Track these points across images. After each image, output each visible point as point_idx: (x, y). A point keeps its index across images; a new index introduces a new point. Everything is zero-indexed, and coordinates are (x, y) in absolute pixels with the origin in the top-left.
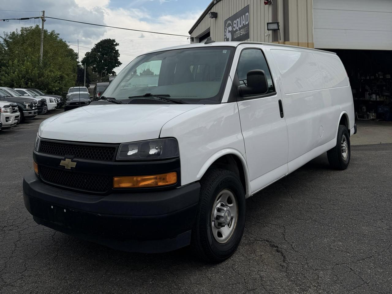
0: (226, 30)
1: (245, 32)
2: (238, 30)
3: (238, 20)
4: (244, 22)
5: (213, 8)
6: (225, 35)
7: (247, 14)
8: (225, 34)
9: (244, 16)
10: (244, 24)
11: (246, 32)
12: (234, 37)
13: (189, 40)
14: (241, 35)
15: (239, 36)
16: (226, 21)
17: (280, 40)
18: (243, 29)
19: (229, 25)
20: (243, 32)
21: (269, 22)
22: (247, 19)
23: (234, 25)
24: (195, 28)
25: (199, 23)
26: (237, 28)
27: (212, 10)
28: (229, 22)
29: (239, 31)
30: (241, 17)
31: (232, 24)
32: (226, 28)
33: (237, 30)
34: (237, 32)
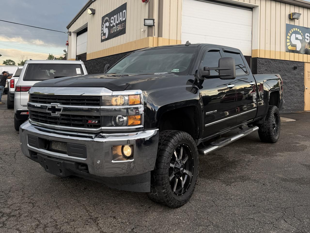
0: (103, 26)
1: (122, 27)
2: (115, 25)
3: (115, 16)
5: (91, 5)
6: (102, 30)
8: (102, 29)
11: (123, 28)
12: (111, 32)
14: (118, 30)
17: (155, 35)
18: (120, 25)
19: (107, 21)
21: (146, 18)
24: (73, 23)
25: (77, 19)
28: (107, 18)
32: (103, 23)
33: (114, 26)
34: (114, 28)
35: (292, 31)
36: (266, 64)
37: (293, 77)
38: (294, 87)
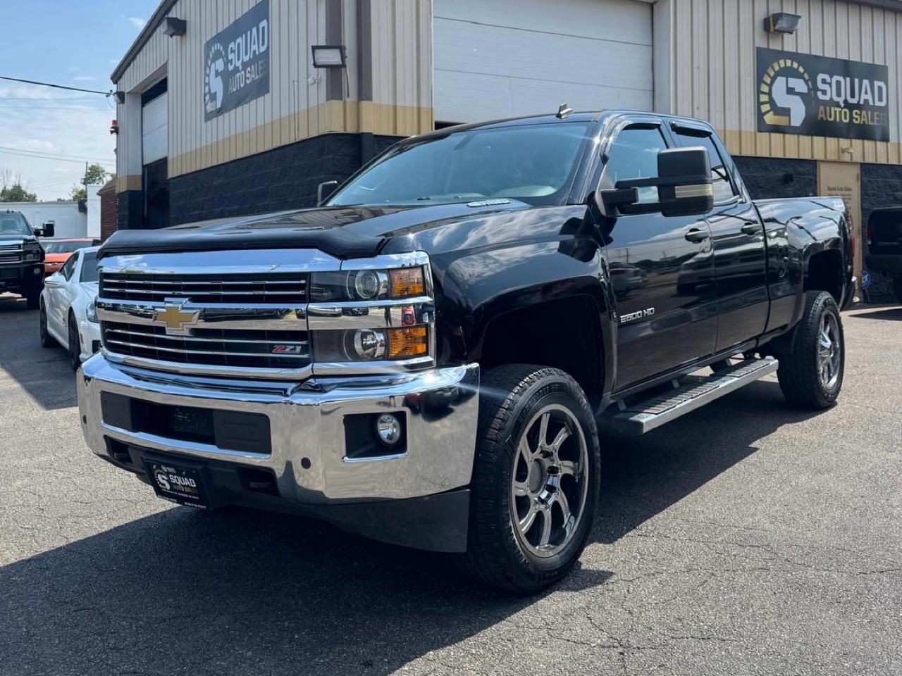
0: (208, 69)
1: (258, 74)
2: (240, 68)
3: (239, 40)
4: (254, 47)
5: (174, 8)
6: (206, 84)
7: (264, 23)
8: (207, 82)
9: (254, 30)
10: (254, 52)
11: (261, 75)
12: (230, 89)
13: (113, 99)
14: (248, 82)
15: (242, 85)
16: (209, 45)
17: (348, 96)
18: (253, 67)
19: (218, 55)
20: (252, 75)
21: (319, 45)
22: (265, 37)
23: (231, 56)
24: (129, 65)
25: (138, 52)
26: (239, 64)
27: (172, 14)
28: (218, 46)
29: (243, 72)
30: (249, 33)
31: (223, 53)
32: (209, 63)
33: (236, 70)
34: (238, 75)
35: (777, 69)
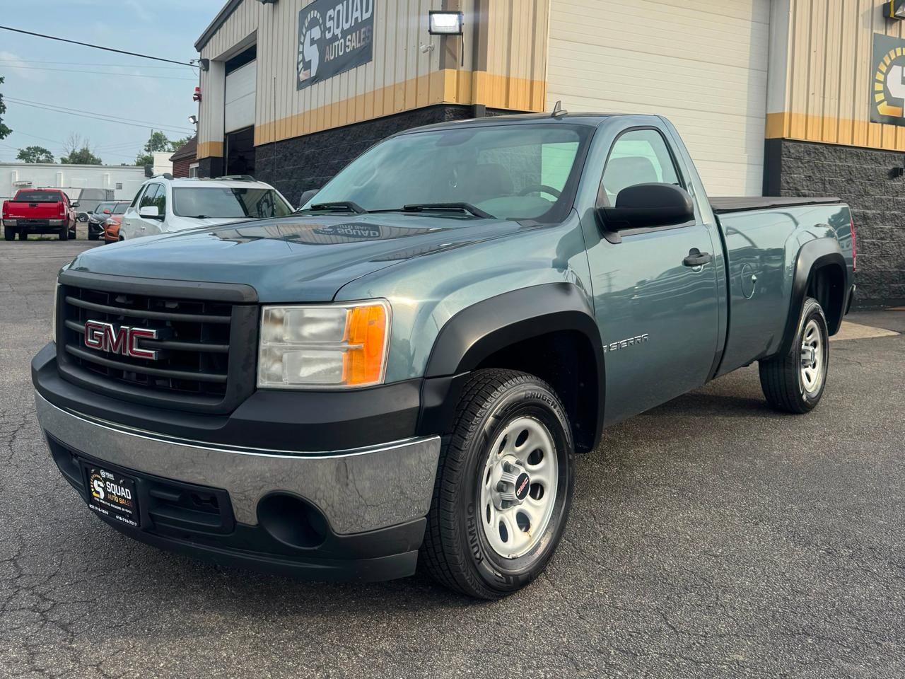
0: (302, 37)
1: (359, 42)
2: (340, 36)
3: (339, 7)
6: (299, 53)
8: (301, 50)
10: (357, 19)
11: (362, 43)
12: (327, 57)
13: (196, 66)
14: (348, 50)
15: (341, 54)
17: (462, 65)
18: (354, 34)
19: (314, 23)
20: (353, 43)
21: (435, 10)
23: (329, 24)
24: (214, 33)
25: (226, 19)
26: (338, 32)
28: (315, 14)
29: (342, 41)
31: (321, 21)
32: (304, 31)
33: (335, 38)
34: (336, 43)
35: (893, 57)
36: (807, 158)
37: (890, 200)
38: (892, 232)
